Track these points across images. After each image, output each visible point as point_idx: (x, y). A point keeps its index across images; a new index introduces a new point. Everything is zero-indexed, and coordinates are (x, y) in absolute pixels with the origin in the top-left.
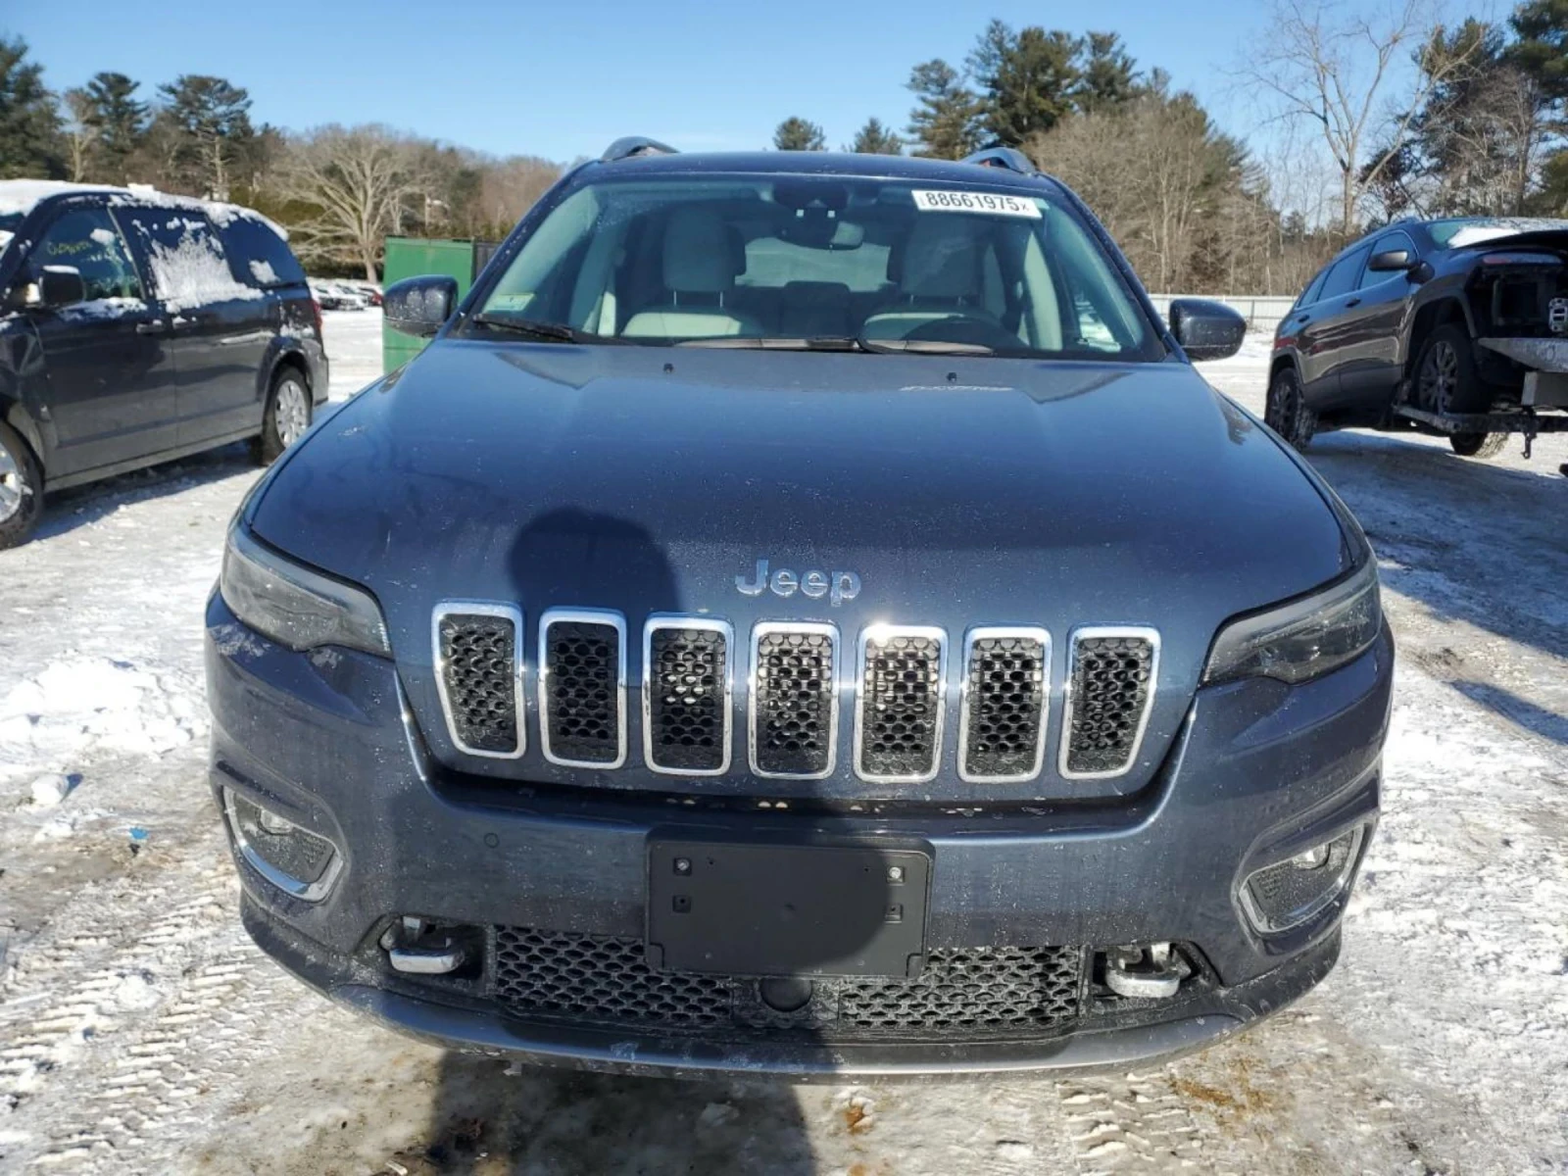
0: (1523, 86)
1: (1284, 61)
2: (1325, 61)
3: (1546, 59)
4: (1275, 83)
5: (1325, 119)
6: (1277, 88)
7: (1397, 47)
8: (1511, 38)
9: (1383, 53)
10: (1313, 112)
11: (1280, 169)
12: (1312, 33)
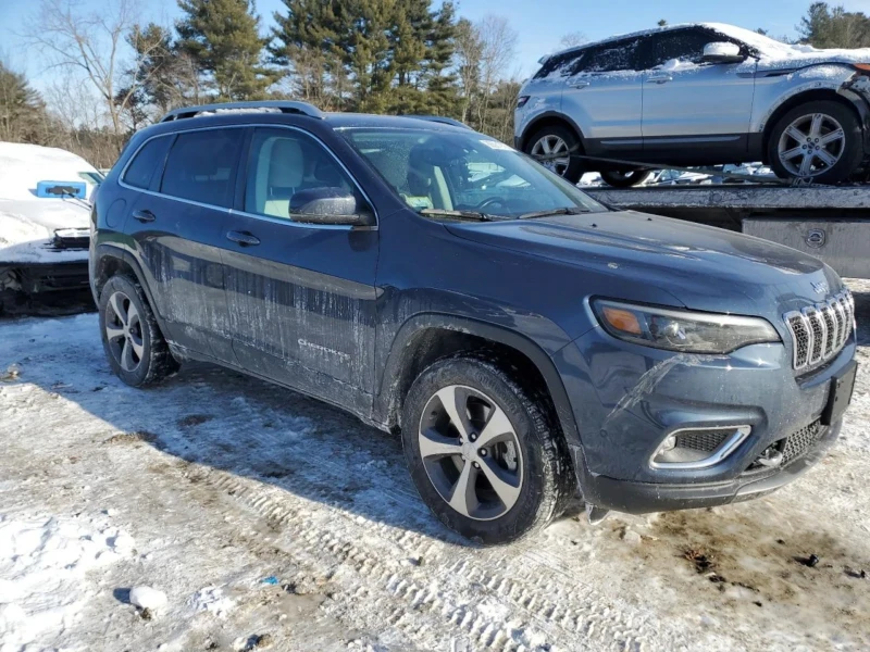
0: (188, 62)
1: (54, 32)
2: (81, 36)
3: (199, 50)
4: (51, 44)
5: (88, 69)
6: (53, 47)
7: (120, 34)
8: (176, 37)
9: (114, 35)
10: (80, 64)
11: (65, 95)
12: (68, 18)
